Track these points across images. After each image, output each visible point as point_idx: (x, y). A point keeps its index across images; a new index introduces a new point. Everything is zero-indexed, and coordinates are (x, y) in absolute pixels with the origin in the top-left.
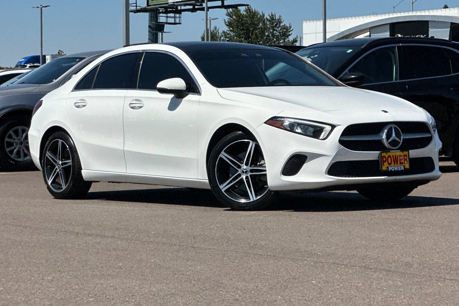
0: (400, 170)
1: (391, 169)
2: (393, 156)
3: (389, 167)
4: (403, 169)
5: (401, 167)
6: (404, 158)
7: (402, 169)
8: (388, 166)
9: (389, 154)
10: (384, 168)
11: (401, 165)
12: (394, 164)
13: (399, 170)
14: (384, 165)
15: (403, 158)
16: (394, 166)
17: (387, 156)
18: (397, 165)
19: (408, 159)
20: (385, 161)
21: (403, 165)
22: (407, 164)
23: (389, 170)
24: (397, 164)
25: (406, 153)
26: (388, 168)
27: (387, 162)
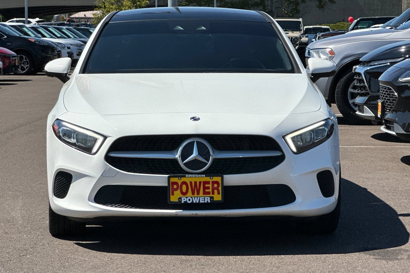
0: (204, 202)
1: (185, 200)
2: (191, 183)
3: (183, 198)
4: (209, 202)
5: (205, 199)
6: (213, 186)
7: (206, 202)
8: (181, 196)
9: (183, 179)
10: (174, 198)
11: (205, 196)
12: (193, 194)
13: (201, 202)
14: (173, 194)
15: (210, 186)
16: (192, 197)
17: (180, 182)
18: (198, 196)
19: (220, 188)
20: (176, 189)
21: (211, 195)
22: (219, 193)
23: (183, 202)
24: (198, 194)
25: (218, 179)
26: (180, 198)
27: (179, 190)
